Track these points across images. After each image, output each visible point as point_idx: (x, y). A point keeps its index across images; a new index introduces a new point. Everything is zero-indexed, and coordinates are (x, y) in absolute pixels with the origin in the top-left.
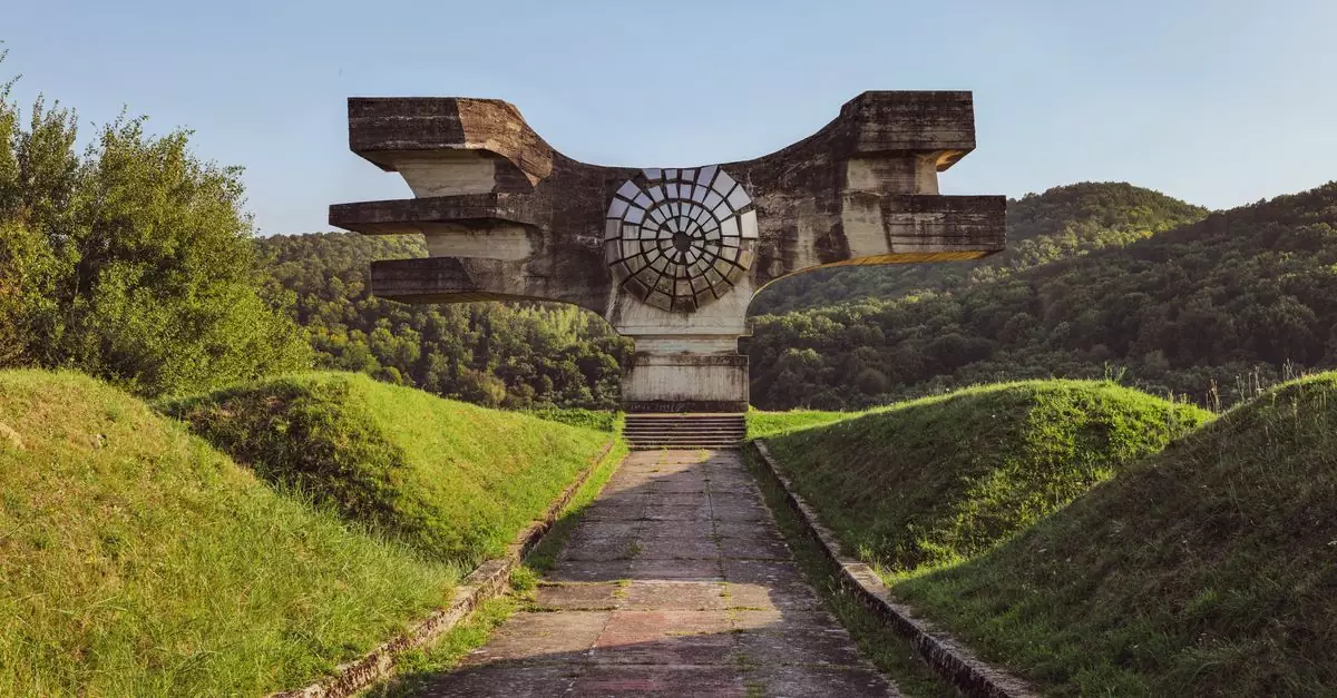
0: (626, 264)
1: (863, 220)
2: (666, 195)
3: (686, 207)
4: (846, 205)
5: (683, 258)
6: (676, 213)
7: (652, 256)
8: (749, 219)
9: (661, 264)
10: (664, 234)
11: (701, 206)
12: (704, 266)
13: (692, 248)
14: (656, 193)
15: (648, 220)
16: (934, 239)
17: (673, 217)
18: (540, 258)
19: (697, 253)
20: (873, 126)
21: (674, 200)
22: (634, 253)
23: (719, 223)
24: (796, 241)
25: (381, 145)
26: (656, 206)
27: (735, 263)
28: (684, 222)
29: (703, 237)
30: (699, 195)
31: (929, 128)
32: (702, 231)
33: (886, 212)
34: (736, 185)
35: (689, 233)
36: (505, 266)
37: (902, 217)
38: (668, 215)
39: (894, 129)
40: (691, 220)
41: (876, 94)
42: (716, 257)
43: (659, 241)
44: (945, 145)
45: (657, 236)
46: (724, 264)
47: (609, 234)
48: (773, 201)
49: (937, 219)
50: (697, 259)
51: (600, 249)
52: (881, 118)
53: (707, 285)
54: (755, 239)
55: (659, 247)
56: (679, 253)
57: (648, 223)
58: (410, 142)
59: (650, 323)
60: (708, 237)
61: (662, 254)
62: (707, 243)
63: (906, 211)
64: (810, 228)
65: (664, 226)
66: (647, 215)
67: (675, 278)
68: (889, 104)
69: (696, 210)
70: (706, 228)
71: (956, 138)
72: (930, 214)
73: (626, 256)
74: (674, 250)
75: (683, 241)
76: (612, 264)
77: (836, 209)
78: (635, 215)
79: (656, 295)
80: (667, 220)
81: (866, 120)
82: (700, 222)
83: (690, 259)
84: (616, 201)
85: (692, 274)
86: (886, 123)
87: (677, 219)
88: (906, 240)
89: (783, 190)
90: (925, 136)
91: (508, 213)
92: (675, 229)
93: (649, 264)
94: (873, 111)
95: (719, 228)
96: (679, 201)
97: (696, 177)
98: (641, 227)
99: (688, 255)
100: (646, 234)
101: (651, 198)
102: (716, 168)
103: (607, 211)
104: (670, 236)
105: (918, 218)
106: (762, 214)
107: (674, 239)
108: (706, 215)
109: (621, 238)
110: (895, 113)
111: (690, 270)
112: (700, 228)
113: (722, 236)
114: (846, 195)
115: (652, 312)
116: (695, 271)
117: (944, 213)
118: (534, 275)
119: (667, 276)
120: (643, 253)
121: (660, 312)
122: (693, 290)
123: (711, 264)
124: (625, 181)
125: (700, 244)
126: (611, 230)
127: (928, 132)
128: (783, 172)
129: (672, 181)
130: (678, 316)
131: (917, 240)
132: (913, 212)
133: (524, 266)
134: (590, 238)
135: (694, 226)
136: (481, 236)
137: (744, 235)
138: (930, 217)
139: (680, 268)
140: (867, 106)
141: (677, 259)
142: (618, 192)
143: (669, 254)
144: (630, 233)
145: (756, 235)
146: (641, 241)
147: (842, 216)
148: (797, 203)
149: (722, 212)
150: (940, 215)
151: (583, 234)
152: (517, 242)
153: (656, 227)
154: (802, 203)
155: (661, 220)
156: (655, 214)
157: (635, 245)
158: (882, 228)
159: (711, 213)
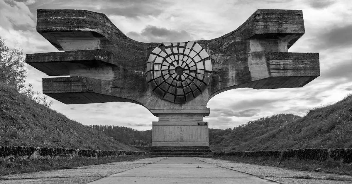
0: (155, 81)
1: (257, 64)
2: (173, 52)
3: (181, 57)
4: (250, 58)
5: (180, 78)
6: (177, 59)
7: (166, 77)
8: (208, 63)
9: (170, 81)
10: (172, 68)
11: (188, 56)
12: (189, 82)
13: (184, 74)
14: (169, 51)
15: (165, 62)
16: (289, 71)
17: (175, 61)
18: (118, 79)
19: (186, 76)
20: (261, 23)
21: (176, 54)
22: (159, 76)
23: (195, 63)
24: (228, 74)
25: (50, 29)
26: (168, 56)
27: (202, 81)
28: (180, 63)
29: (189, 69)
30: (187, 52)
31: (285, 25)
32: (188, 67)
33: (268, 59)
34: (203, 49)
35: (183, 67)
36: (103, 82)
37: (275, 62)
38: (174, 60)
39: (270, 25)
40: (183, 62)
41: (262, 10)
42: (194, 78)
43: (169, 70)
44: (292, 32)
45: (169, 68)
46: (198, 81)
47: (148, 69)
48: (218, 57)
49: (290, 63)
50: (186, 79)
51: (144, 76)
52: (265, 20)
53: (191, 91)
54: (210, 72)
55: (169, 73)
56: (178, 76)
57: (165, 63)
58: (63, 28)
59: (165, 108)
60: (191, 69)
61: (171, 75)
62: (191, 71)
63: (276, 59)
64: (234, 69)
65: (172, 64)
66: (165, 60)
67: (176, 86)
68: (268, 14)
69: (186, 58)
70: (190, 65)
71: (297, 29)
72: (286, 60)
73: (155, 78)
74: (176, 74)
75: (180, 70)
76: (149, 82)
77: (245, 60)
78: (159, 60)
79: (168, 95)
80: (173, 62)
81: (258, 21)
82: (188, 62)
83: (183, 78)
84: (151, 55)
85: (184, 85)
86: (267, 22)
87: (178, 61)
88: (277, 71)
89: (222, 52)
90: (283, 28)
91: (104, 59)
92: (176, 66)
93: (165, 81)
94: (261, 17)
95: (196, 65)
96: (178, 54)
97: (186, 45)
98: (162, 65)
99: (182, 76)
100: (164, 68)
101: (167, 53)
102: (194, 42)
103: (147, 60)
104: (174, 68)
105: (282, 62)
106: (213, 62)
107: (176, 70)
108: (190, 60)
109: (153, 70)
110: (270, 18)
111: (183, 83)
112: (187, 65)
113: (197, 69)
114: (249, 53)
115: (166, 103)
116: (185, 84)
117: (293, 60)
118: (115, 87)
119: (173, 86)
120: (163, 76)
121: (170, 104)
122: (184, 92)
123: (192, 81)
124: (155, 47)
125: (187, 72)
126: (149, 67)
127: (285, 26)
128: (222, 45)
129: (175, 47)
130: (177, 105)
131: (282, 71)
132: (280, 59)
133: (111, 83)
134: (140, 72)
135: (185, 64)
136: (93, 70)
137: (207, 69)
138: (287, 62)
139: (179, 82)
140: (258, 15)
141: (177, 78)
142: (152, 52)
143: (174, 76)
144: (157, 68)
145: (211, 70)
146: (162, 71)
147: (248, 63)
148: (228, 58)
149: (197, 59)
150: (291, 61)
151: (137, 70)
152: (108, 73)
153: (168, 65)
154: (230, 58)
155: (170, 62)
156: (168, 59)
157: (159, 72)
158: (266, 66)
159: (192, 59)
